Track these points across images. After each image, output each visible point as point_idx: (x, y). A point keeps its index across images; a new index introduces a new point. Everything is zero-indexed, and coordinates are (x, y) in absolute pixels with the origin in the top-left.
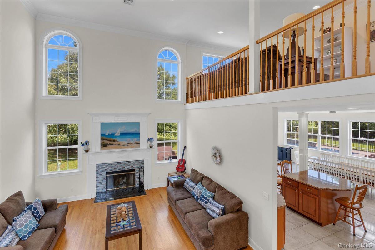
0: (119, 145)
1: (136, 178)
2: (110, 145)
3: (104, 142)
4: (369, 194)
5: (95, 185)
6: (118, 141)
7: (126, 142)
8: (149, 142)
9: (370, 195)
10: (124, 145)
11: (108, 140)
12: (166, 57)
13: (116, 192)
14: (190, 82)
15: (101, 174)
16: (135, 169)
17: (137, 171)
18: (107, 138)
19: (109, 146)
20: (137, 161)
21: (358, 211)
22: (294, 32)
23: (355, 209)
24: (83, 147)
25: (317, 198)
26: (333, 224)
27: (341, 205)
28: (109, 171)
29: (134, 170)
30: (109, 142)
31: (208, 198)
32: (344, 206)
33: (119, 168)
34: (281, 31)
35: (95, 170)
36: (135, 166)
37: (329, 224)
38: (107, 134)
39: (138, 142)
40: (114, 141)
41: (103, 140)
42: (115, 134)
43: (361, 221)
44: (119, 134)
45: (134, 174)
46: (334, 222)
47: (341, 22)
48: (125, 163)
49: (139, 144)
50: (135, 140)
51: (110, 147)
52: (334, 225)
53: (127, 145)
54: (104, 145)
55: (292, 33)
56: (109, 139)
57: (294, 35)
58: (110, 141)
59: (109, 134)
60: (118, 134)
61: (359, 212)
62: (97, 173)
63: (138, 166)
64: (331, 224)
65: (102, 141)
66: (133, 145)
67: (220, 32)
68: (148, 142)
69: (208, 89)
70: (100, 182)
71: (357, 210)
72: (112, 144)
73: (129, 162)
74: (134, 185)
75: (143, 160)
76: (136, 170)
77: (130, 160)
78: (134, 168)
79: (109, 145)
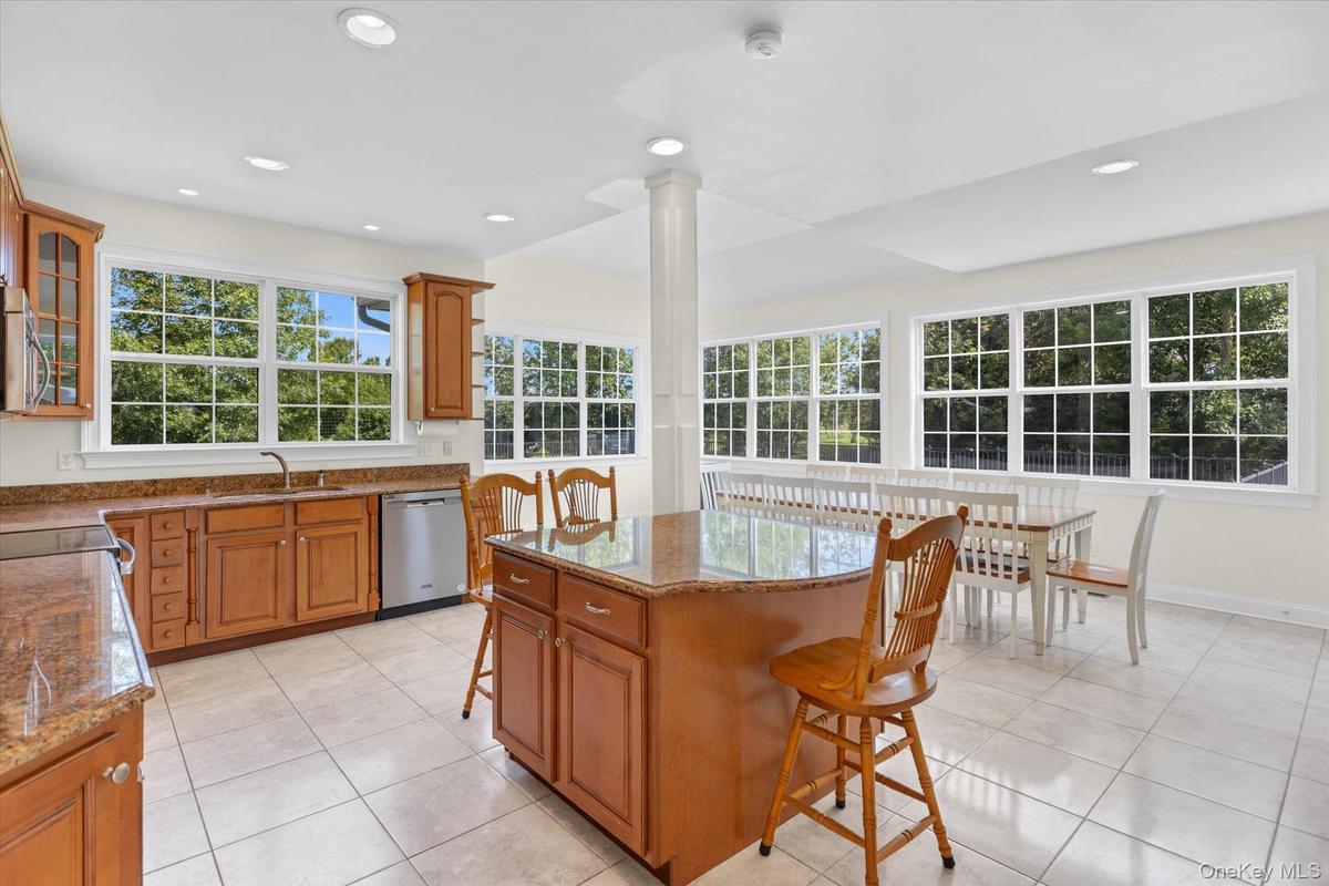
4: (980, 623)
9: (984, 626)
21: (907, 722)
23: (885, 714)
25: (636, 665)
26: (758, 844)
27: (807, 698)
32: (818, 702)
37: (733, 853)
43: (920, 790)
46: (764, 836)
52: (765, 851)
61: (909, 735)
64: (746, 851)
71: (898, 716)
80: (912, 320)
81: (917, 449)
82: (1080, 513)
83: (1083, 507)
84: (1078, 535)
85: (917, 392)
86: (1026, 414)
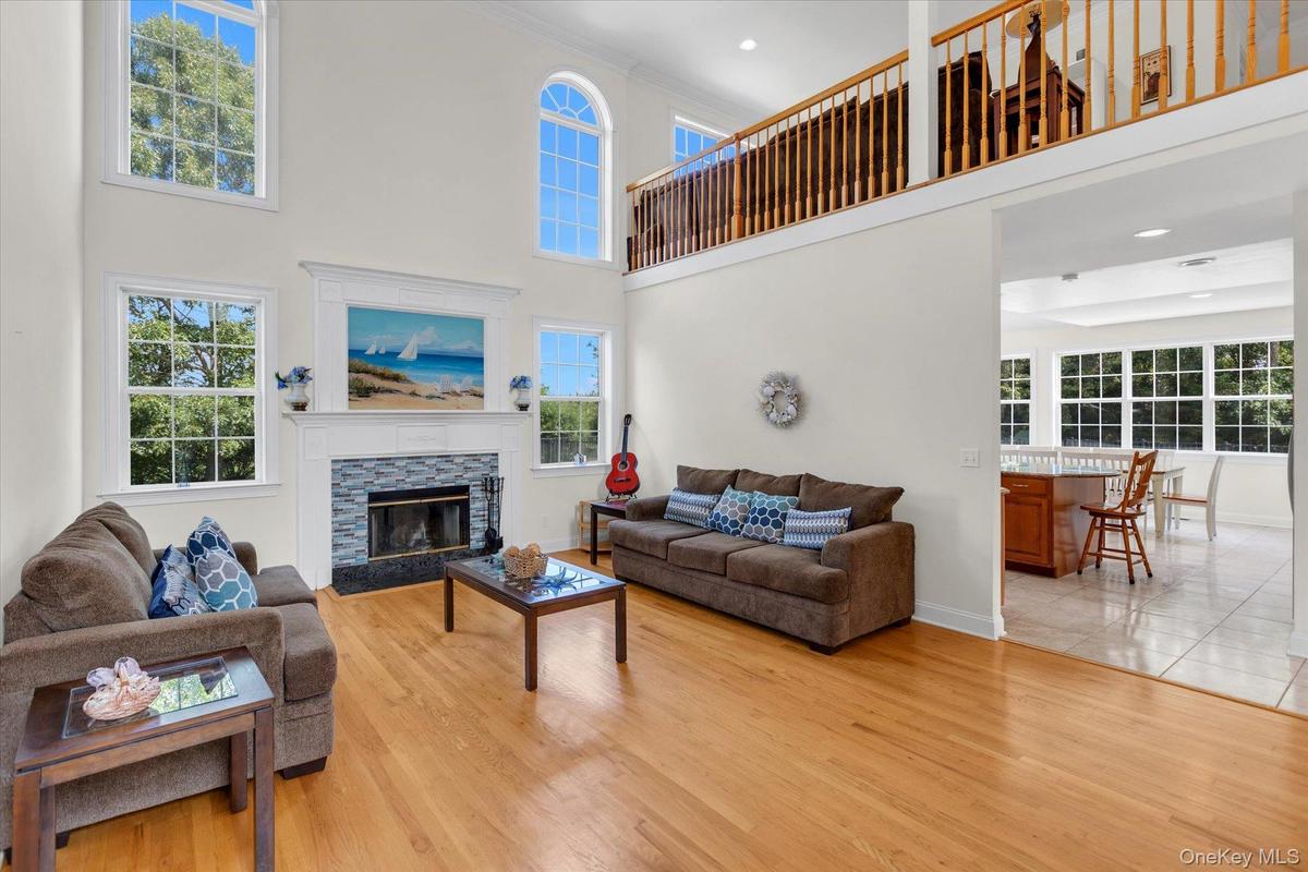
0: (413, 394)
1: (471, 519)
2: (382, 392)
3: (360, 381)
5: (330, 538)
6: (409, 382)
7: (438, 388)
8: (515, 391)
10: (431, 397)
11: (375, 374)
12: (561, 106)
13: (403, 566)
14: (642, 201)
15: (347, 498)
16: (468, 486)
17: (476, 492)
18: (370, 366)
19: (379, 396)
20: (475, 457)
22: (1036, 18)
24: (285, 391)
25: (1045, 503)
26: (1076, 572)
28: (376, 489)
29: (464, 490)
30: (378, 383)
31: (781, 512)
33: (413, 478)
34: (996, 13)
35: (330, 482)
36: (470, 475)
37: (1067, 574)
38: (371, 351)
39: (477, 389)
40: (396, 378)
41: (358, 372)
42: (399, 354)
43: (1139, 552)
44: (415, 357)
45: (465, 505)
46: (1079, 568)
47: (1083, 46)
48: (433, 461)
49: (482, 396)
50: (468, 380)
51: (380, 400)
52: (1080, 572)
53: (442, 396)
54: (359, 391)
55: (1031, 20)
56: (380, 369)
57: (1035, 26)
58: (383, 377)
59: (377, 352)
60: (409, 354)
62: (336, 495)
63: (478, 474)
64: (1072, 573)
65: (354, 375)
66: (459, 399)
67: (748, 45)
68: (511, 390)
69: (736, 207)
70: (345, 527)
72: (391, 391)
73: (447, 458)
74: (462, 544)
75: (497, 454)
76: (471, 489)
77: (451, 449)
78: (464, 482)
79: (377, 391)
80: (1054, 354)
81: (1057, 434)
82: (1174, 468)
83: (1176, 466)
84: (1175, 480)
85: (1057, 400)
86: (1134, 414)
